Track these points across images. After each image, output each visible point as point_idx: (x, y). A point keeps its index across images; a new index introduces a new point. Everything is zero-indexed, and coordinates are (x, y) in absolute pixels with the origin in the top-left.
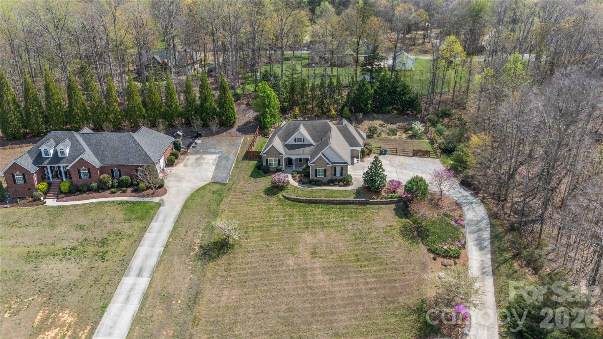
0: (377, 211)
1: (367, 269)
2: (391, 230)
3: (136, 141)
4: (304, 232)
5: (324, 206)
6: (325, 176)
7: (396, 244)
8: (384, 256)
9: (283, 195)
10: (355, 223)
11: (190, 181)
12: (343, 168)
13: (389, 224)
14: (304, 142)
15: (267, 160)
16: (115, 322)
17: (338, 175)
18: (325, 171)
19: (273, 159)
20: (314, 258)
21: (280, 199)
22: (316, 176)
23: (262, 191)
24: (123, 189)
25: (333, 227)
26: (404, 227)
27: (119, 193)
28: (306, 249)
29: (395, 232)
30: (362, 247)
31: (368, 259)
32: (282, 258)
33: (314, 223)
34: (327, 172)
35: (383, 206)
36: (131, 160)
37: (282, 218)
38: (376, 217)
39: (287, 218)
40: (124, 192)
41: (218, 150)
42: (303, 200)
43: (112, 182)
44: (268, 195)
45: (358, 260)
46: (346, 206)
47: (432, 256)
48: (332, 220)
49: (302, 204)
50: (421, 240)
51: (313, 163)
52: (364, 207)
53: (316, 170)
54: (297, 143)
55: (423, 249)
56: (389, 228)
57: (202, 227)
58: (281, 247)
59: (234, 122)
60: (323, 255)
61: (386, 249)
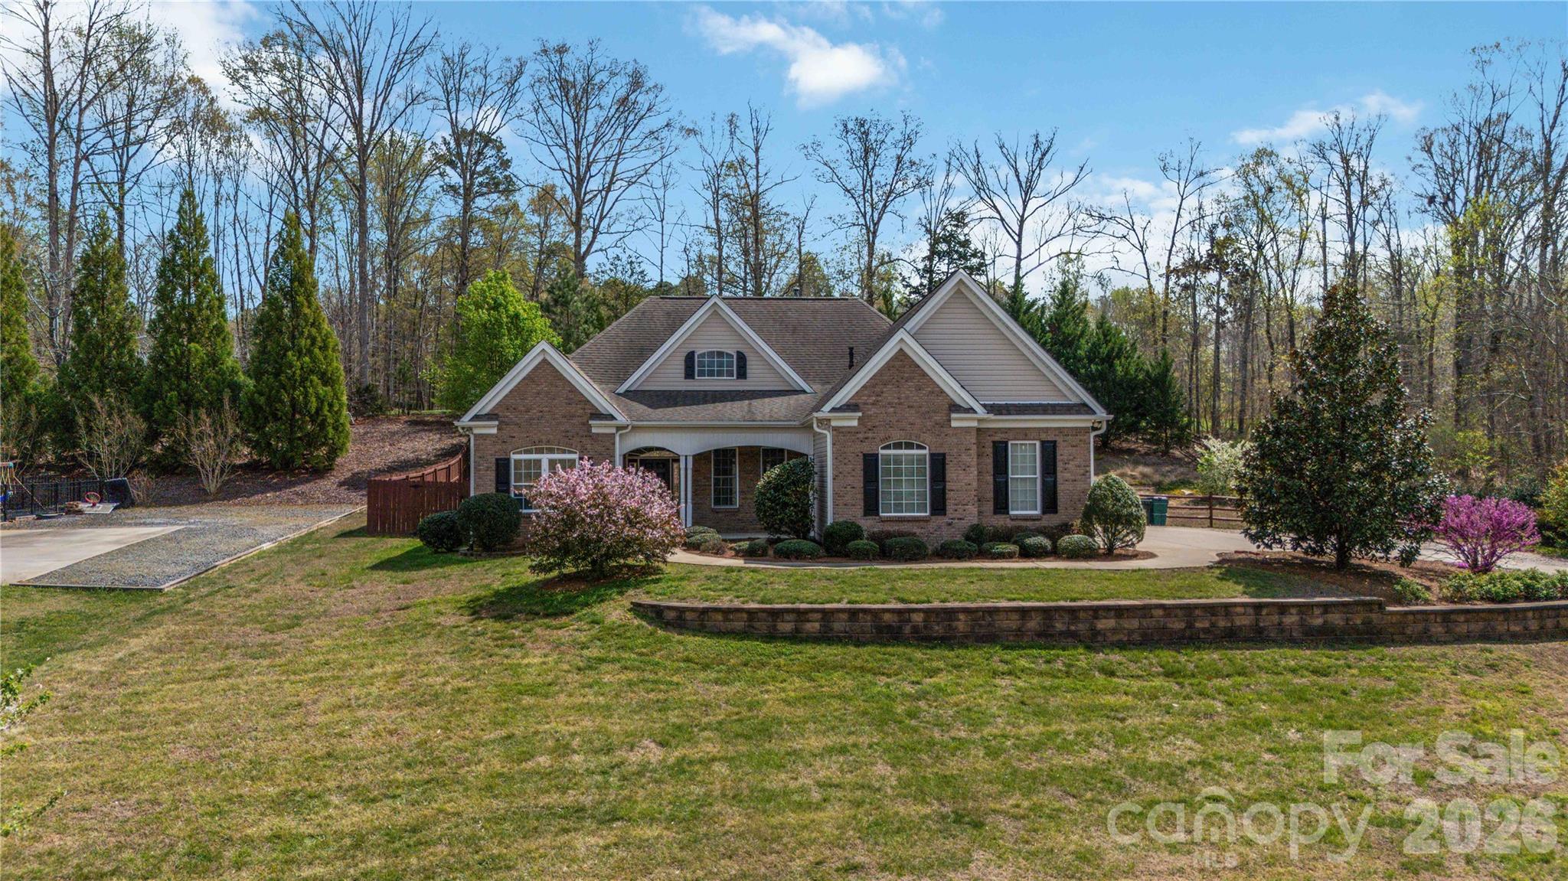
0: (1497, 679)
4: (952, 860)
6: (939, 505)
9: (635, 606)
12: (1063, 452)
14: (742, 374)
15: (502, 467)
17: (1025, 505)
18: (939, 464)
19: (545, 458)
21: (609, 632)
22: (871, 506)
23: (445, 607)
34: (951, 473)
39: (712, 749)
48: (1181, 754)
51: (850, 407)
53: (870, 463)
54: (703, 383)
59: (334, 452)
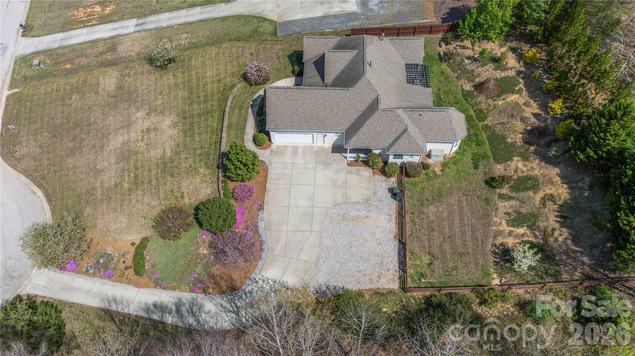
0: (209, 180)
2: (176, 197)
7: (154, 203)
8: (140, 192)
13: (185, 194)
16: (97, 32)
28: (154, 123)
29: (172, 201)
31: (136, 177)
33: (192, 124)
47: (138, 242)
48: (196, 139)
56: (179, 195)
57: (193, 40)
61: (149, 193)
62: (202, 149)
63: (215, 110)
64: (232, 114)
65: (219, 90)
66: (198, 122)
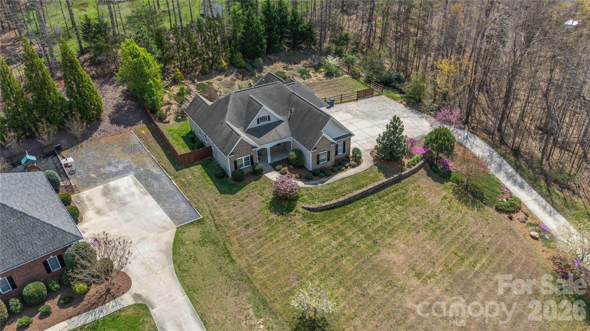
0: (416, 184)
1: (479, 265)
2: (450, 202)
3: (15, 211)
4: (379, 251)
5: (362, 202)
6: (328, 160)
9: (303, 207)
10: (414, 211)
11: (143, 239)
12: (346, 143)
13: (441, 196)
15: (235, 162)
17: (340, 153)
19: (243, 158)
20: (424, 282)
21: (304, 215)
23: (267, 212)
24: (42, 309)
25: (398, 227)
26: (457, 193)
27: (35, 319)
28: (406, 274)
30: (449, 239)
32: (397, 304)
33: (376, 231)
34: (330, 154)
35: (416, 175)
36: (29, 250)
37: (334, 243)
38: (423, 193)
39: (340, 239)
40: (46, 314)
41: (120, 167)
42: (335, 204)
43: (8, 306)
44: (282, 214)
45: (462, 259)
46: (383, 192)
47: (505, 216)
49: (337, 210)
50: (482, 202)
51: (315, 148)
52: (400, 185)
53: (318, 156)
54: (263, 124)
55: (491, 211)
56: (446, 201)
57: (251, 312)
58: (379, 288)
59: (100, 112)
60: (429, 272)
61: (469, 228)
62: (394, 207)
63: (347, 217)
64: (343, 192)
65: (319, 228)
66: (370, 226)
